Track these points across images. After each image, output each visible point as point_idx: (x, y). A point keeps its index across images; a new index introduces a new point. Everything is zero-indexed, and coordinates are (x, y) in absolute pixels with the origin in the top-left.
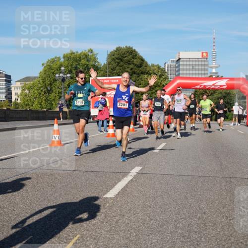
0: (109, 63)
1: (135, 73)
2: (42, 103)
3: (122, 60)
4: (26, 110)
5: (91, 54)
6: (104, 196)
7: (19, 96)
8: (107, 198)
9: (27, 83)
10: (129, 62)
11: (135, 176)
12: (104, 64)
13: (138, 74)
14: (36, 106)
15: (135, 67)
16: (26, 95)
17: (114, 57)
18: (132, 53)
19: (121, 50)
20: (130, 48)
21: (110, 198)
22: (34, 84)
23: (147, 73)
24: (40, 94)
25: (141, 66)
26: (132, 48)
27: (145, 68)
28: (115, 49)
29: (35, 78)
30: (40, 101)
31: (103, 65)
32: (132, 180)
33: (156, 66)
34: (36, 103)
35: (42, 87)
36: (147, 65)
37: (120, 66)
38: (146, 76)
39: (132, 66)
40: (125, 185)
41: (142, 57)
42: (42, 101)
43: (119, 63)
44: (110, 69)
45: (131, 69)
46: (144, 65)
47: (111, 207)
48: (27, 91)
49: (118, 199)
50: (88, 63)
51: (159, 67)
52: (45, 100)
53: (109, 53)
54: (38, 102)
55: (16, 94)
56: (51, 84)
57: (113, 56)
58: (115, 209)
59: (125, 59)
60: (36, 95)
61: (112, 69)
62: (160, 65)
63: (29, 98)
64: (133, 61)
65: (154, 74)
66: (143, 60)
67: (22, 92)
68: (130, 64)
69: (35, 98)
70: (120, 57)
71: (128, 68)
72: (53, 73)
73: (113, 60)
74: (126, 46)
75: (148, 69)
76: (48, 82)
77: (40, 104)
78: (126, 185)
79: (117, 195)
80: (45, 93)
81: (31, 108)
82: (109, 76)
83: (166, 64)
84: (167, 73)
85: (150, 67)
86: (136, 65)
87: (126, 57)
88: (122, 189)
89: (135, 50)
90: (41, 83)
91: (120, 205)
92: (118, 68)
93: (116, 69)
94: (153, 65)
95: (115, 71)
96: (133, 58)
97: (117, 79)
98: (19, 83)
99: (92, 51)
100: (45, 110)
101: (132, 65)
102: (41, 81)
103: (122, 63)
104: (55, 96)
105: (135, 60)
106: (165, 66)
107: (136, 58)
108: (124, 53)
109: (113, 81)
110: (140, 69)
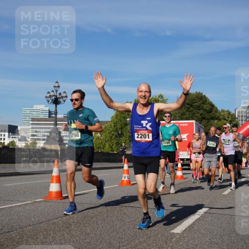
1: (204, 119)
2: (113, 147)
3: (192, 106)
4: (98, 152)
5: (162, 99)
6: (172, 232)
8: (174, 233)
10: (198, 108)
11: (202, 215)
13: (208, 119)
14: (107, 149)
15: (205, 112)
16: (98, 138)
18: (202, 98)
19: (192, 96)
20: (200, 94)
21: (177, 233)
22: (105, 128)
23: (217, 119)
24: (111, 137)
25: (210, 111)
26: (202, 94)
27: (215, 113)
29: (107, 122)
30: (111, 145)
32: (199, 218)
33: (227, 111)
34: (107, 146)
35: (114, 131)
36: (217, 111)
37: (190, 111)
38: (216, 121)
39: (201, 112)
40: (192, 222)
41: (211, 103)
42: (113, 145)
43: (188, 108)
45: (201, 114)
46: (214, 111)
47: (177, 242)
48: (99, 135)
49: (185, 235)
51: (229, 113)
52: (116, 144)
54: (110, 146)
56: (122, 128)
58: (181, 243)
59: (195, 104)
60: (107, 138)
61: (181, 114)
62: (230, 111)
63: (100, 142)
64: (203, 107)
65: (225, 119)
66: (213, 106)
68: (200, 110)
69: (106, 142)
70: (190, 103)
71: (198, 113)
72: (125, 118)
74: (196, 92)
75: (218, 114)
76: (119, 126)
77: (112, 148)
78: (194, 223)
79: (184, 231)
80: (116, 137)
81: (102, 150)
82: (179, 120)
83: (237, 110)
84: (237, 119)
85: (220, 113)
86: (205, 110)
87: (195, 102)
88: (189, 226)
89: (205, 95)
90: (113, 127)
92: (187, 113)
94: (223, 111)
95: (185, 117)
96: (203, 104)
97: (186, 123)
99: (162, 96)
100: (116, 152)
101: (202, 110)
102: (113, 125)
103: (191, 109)
104: (126, 140)
105: (205, 106)
106: (235, 112)
107: (206, 104)
108: (194, 99)
109: (182, 125)
110: (210, 114)
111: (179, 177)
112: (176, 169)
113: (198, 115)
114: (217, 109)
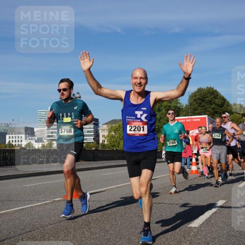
0: (191, 104)
1: (217, 113)
3: (203, 101)
4: (113, 150)
6: (189, 226)
7: (106, 138)
8: (191, 227)
9: (113, 125)
10: (210, 102)
12: (186, 105)
14: (121, 147)
15: (217, 107)
16: (113, 137)
17: (195, 98)
18: (213, 93)
19: (203, 91)
20: (211, 88)
21: (195, 227)
22: (119, 126)
25: (222, 105)
26: (213, 88)
27: (227, 107)
28: (196, 90)
31: (184, 106)
33: (239, 105)
34: (122, 144)
36: (229, 105)
37: (202, 107)
39: (213, 106)
40: (209, 216)
41: (223, 97)
43: (200, 103)
44: (192, 110)
45: (213, 109)
46: (225, 105)
47: (195, 236)
48: (113, 133)
49: (203, 228)
50: (170, 105)
51: (241, 106)
53: (190, 94)
55: (103, 136)
57: (195, 96)
58: (199, 237)
59: (207, 99)
60: (121, 136)
61: (194, 110)
63: (115, 140)
64: (215, 101)
66: (224, 100)
67: (109, 134)
68: (212, 104)
69: (121, 139)
70: (202, 98)
71: (210, 108)
73: (195, 100)
74: (207, 87)
75: (229, 108)
78: (211, 216)
79: (201, 225)
81: (117, 148)
82: (191, 115)
85: (232, 106)
86: (217, 105)
87: (207, 97)
88: (206, 220)
89: (216, 90)
91: (204, 234)
93: (198, 109)
94: (235, 105)
95: (197, 112)
96: (215, 98)
97: (198, 118)
98: (106, 126)
101: (214, 105)
103: (203, 104)
105: (216, 100)
107: (217, 98)
108: (206, 94)
109: (195, 120)
110: (222, 108)
111: (194, 171)
112: (191, 164)
113: (210, 110)
114: (228, 102)
